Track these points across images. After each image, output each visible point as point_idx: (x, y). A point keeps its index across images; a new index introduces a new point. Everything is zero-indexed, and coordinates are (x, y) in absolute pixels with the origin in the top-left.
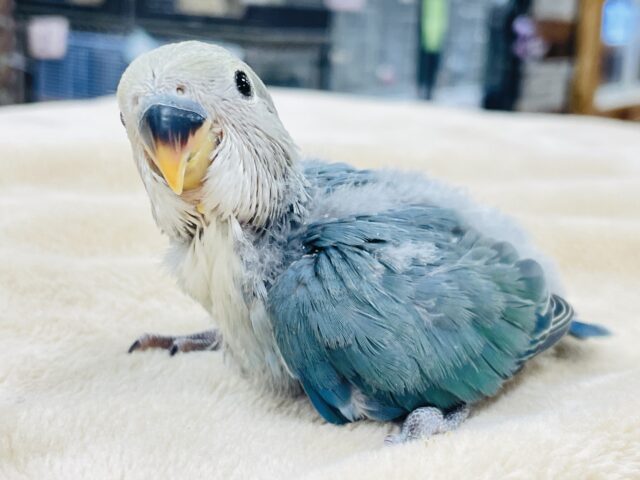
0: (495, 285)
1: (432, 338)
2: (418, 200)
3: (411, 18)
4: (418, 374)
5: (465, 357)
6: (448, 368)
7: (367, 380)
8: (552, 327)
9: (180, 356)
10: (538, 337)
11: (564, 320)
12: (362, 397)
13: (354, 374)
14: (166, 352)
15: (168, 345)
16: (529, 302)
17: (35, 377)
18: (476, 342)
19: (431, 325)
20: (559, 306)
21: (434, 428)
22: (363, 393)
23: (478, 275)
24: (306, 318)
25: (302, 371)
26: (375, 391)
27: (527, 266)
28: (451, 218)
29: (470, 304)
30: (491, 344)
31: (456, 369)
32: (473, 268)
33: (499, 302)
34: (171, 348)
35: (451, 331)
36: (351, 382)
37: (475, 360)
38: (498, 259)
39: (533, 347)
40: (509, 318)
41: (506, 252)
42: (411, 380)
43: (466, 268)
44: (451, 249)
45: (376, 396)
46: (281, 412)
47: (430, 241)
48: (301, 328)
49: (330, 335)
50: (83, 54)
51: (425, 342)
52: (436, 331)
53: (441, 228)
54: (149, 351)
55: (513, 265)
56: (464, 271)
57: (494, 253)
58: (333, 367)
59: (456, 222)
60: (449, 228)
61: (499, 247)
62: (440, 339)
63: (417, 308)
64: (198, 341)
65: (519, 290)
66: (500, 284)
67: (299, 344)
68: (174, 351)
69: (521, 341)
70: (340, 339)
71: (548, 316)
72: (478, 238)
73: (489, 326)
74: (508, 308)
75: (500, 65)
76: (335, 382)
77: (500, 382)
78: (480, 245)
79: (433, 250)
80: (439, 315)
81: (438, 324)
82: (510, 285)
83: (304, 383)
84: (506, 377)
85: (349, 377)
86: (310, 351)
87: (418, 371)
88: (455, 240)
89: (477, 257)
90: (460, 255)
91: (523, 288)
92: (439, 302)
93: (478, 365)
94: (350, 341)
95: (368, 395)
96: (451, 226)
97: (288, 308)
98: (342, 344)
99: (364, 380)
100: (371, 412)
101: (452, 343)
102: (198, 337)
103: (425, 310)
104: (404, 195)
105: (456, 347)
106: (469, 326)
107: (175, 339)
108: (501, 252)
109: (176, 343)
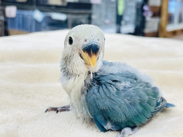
0: (145, 93)
1: (129, 108)
2: (125, 71)
3: (114, 6)
4: (125, 117)
5: (137, 113)
6: (133, 116)
7: (112, 119)
8: (161, 106)
9: (59, 113)
10: (157, 108)
11: (164, 104)
12: (110, 124)
13: (108, 117)
14: (56, 112)
15: (56, 110)
16: (155, 99)
17: (21, 120)
18: (140, 108)
19: (129, 104)
20: (163, 100)
21: (129, 133)
22: (110, 122)
23: (141, 91)
24: (95, 102)
25: (94, 116)
26: (113, 122)
27: (155, 89)
28: (134, 76)
29: (139, 98)
30: (144, 109)
31: (135, 116)
32: (140, 89)
33: (147, 98)
34: (57, 111)
35: (134, 106)
36: (107, 119)
37: (140, 114)
38: (146, 87)
39: (156, 111)
40: (149, 103)
41: (149, 85)
42: (123, 119)
43: (138, 89)
44: (134, 83)
45: (114, 123)
46: (88, 129)
47: (129, 81)
48: (94, 105)
49: (102, 106)
50: (21, 16)
51: (127, 109)
52: (130, 105)
53: (132, 78)
54: (51, 111)
55: (151, 88)
56: (137, 90)
57: (145, 85)
58: (103, 115)
59: (135, 77)
60: (133, 78)
61: (147, 84)
62: (131, 108)
63: (125, 99)
64: (64, 109)
65: (152, 95)
66: (147, 93)
67: (94, 109)
68: (57, 112)
69: (152, 109)
70: (104, 107)
71: (160, 102)
72: (141, 81)
73: (144, 105)
74: (149, 100)
75: (140, 19)
76: (103, 119)
77: (147, 120)
78: (141, 83)
79: (130, 84)
80: (131, 102)
81: (130, 104)
82: (150, 94)
83: (95, 120)
84: (148, 119)
85: (107, 118)
86: (97, 111)
87: (125, 116)
88: (135, 81)
89: (141, 86)
90: (136, 85)
91: (153, 95)
92: (131, 98)
93: (141, 115)
94: (107, 108)
95: (111, 123)
96: (134, 78)
97: (90, 100)
98: (105, 109)
99: (111, 118)
100: (112, 128)
101: (134, 109)
102: (64, 107)
103: (127, 100)
104: (122, 69)
105: (135, 110)
106: (139, 105)
107: (58, 108)
108: (147, 85)
109: (58, 109)
